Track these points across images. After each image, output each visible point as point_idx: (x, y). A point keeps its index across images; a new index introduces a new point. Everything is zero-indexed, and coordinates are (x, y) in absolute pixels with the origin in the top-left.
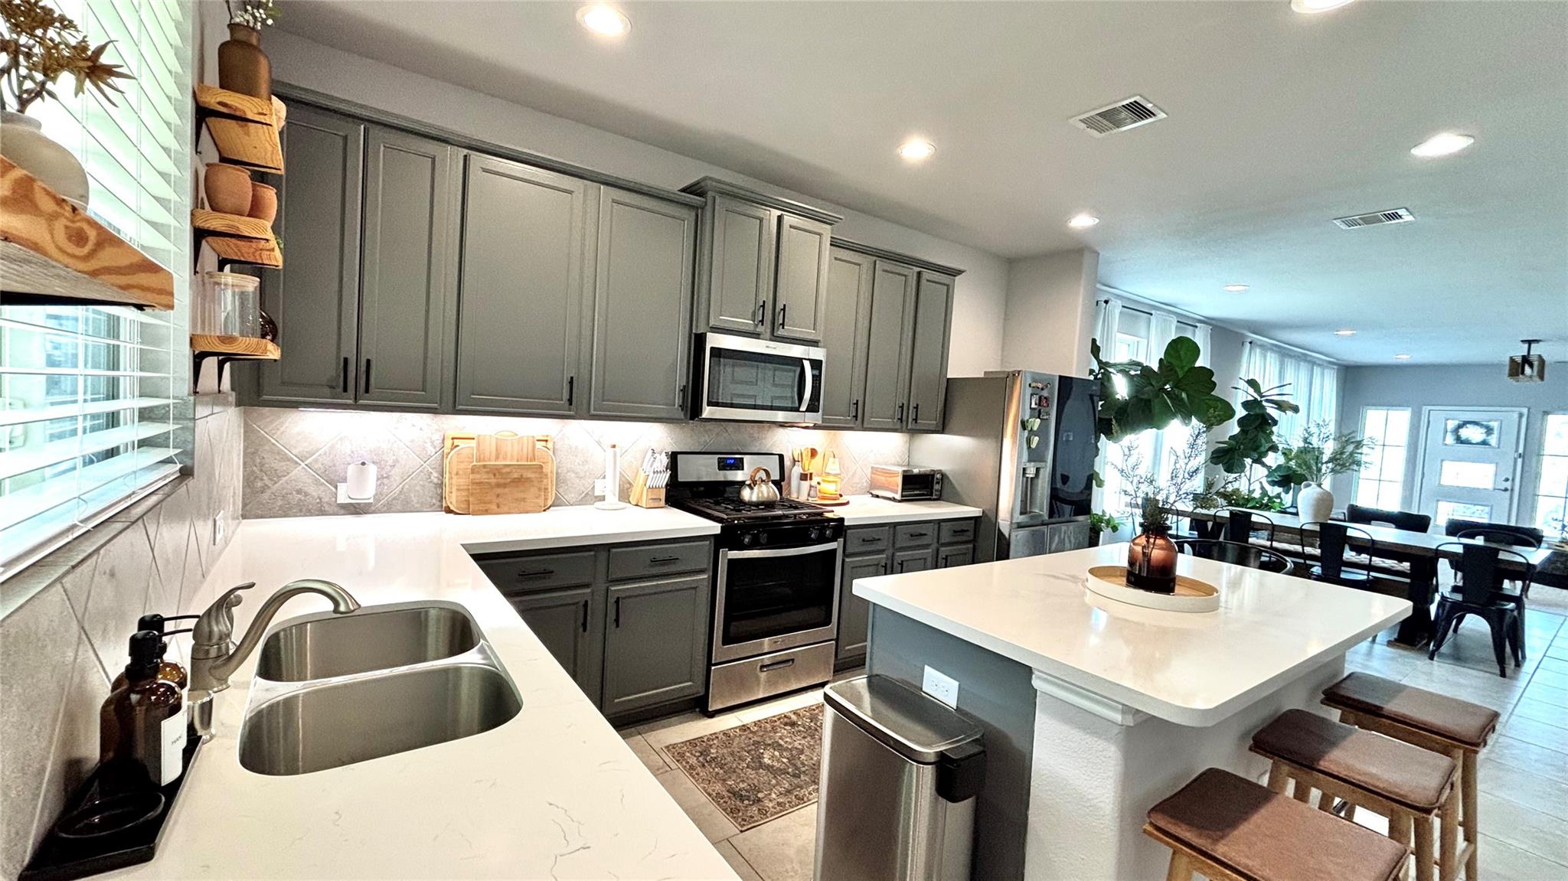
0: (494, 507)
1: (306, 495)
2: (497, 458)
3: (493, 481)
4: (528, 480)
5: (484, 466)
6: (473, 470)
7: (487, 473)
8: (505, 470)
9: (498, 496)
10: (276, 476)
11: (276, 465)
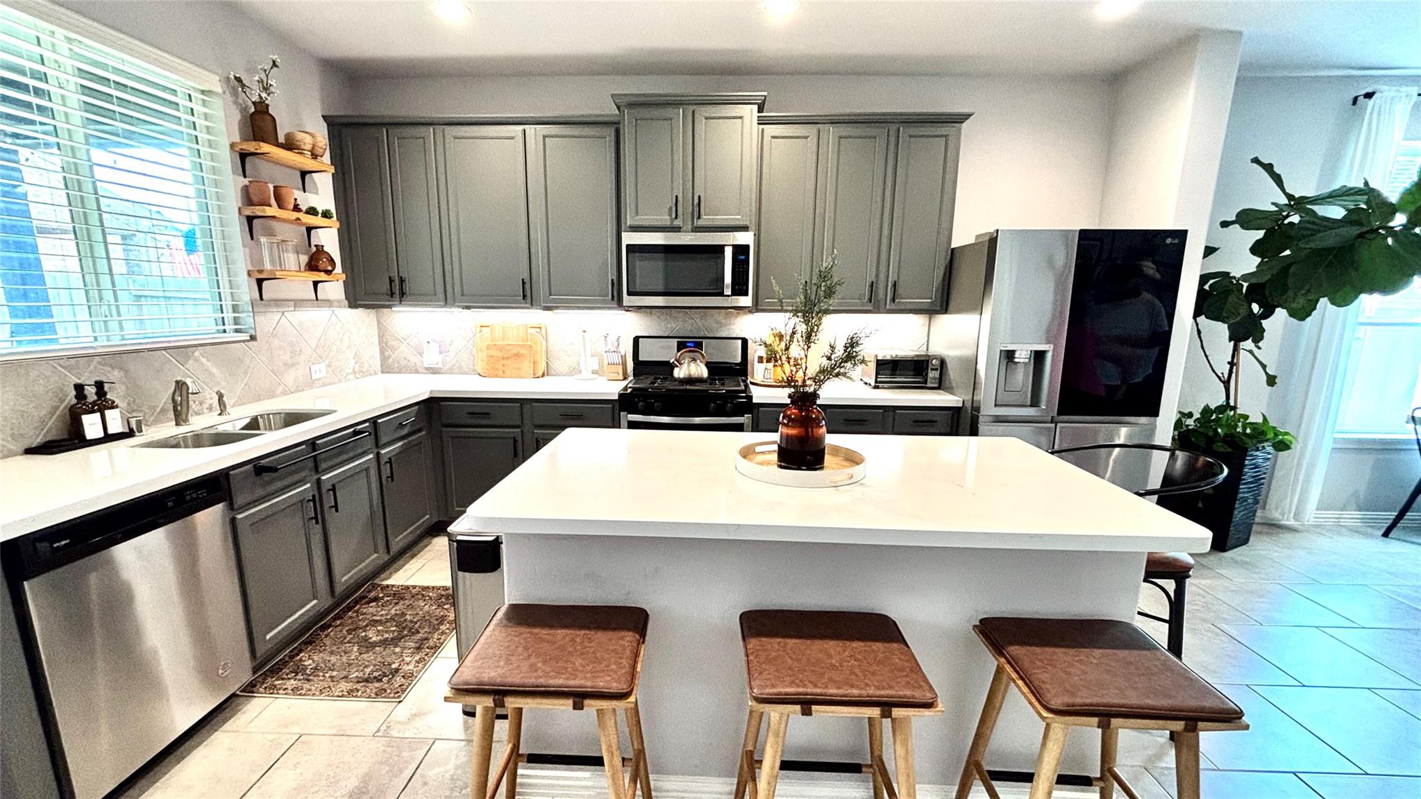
0: (501, 373)
1: (408, 361)
2: (503, 339)
3: (500, 355)
4: (523, 355)
5: (495, 345)
6: (488, 348)
7: (497, 349)
8: (508, 348)
9: (504, 365)
10: (394, 349)
11: (393, 343)
